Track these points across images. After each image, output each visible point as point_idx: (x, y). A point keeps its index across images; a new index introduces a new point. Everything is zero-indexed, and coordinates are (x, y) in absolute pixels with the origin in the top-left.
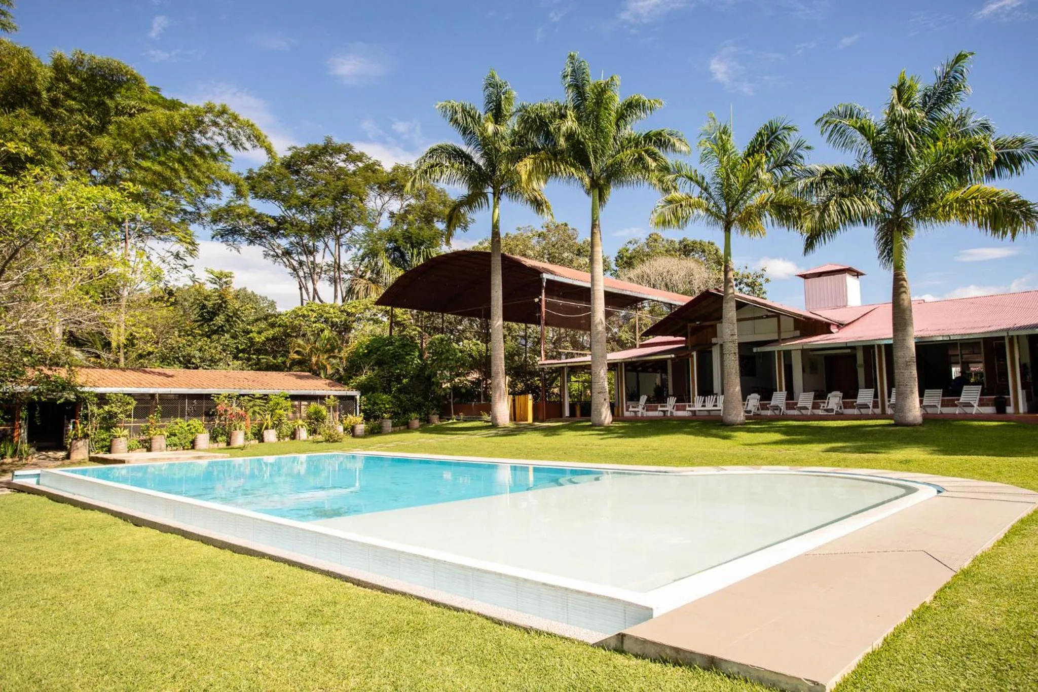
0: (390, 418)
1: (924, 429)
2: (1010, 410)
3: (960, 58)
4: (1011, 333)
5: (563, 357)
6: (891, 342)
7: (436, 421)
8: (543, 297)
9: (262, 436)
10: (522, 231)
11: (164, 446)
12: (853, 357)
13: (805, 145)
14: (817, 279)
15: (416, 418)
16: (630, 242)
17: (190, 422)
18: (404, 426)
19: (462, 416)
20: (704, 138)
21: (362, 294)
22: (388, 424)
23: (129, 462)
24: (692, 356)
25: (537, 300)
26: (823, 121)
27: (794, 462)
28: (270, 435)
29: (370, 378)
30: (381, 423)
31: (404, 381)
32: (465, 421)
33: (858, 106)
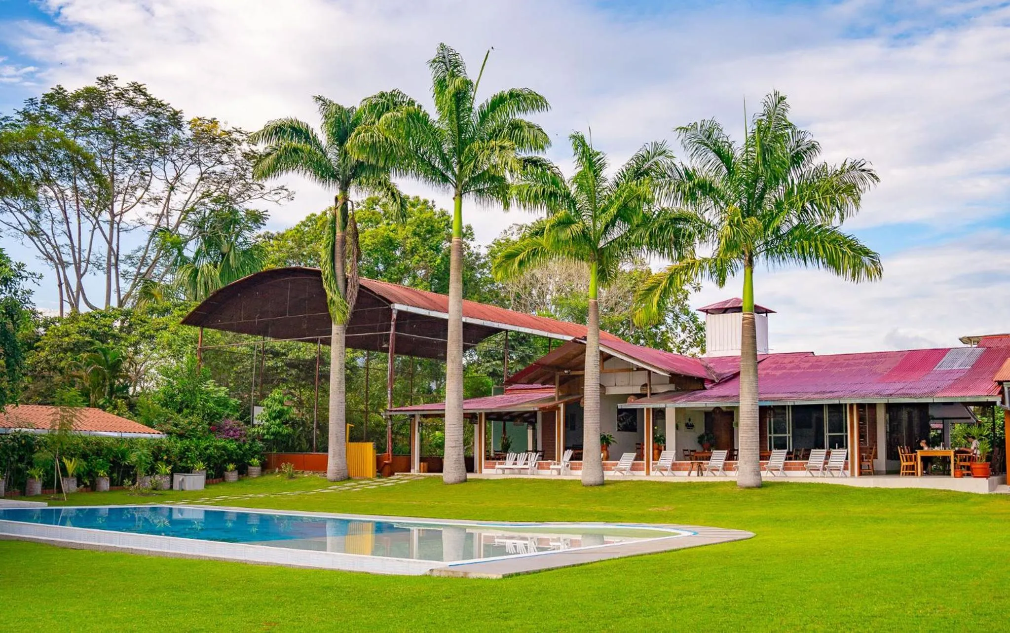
14: (722, 315)
24: (559, 409)
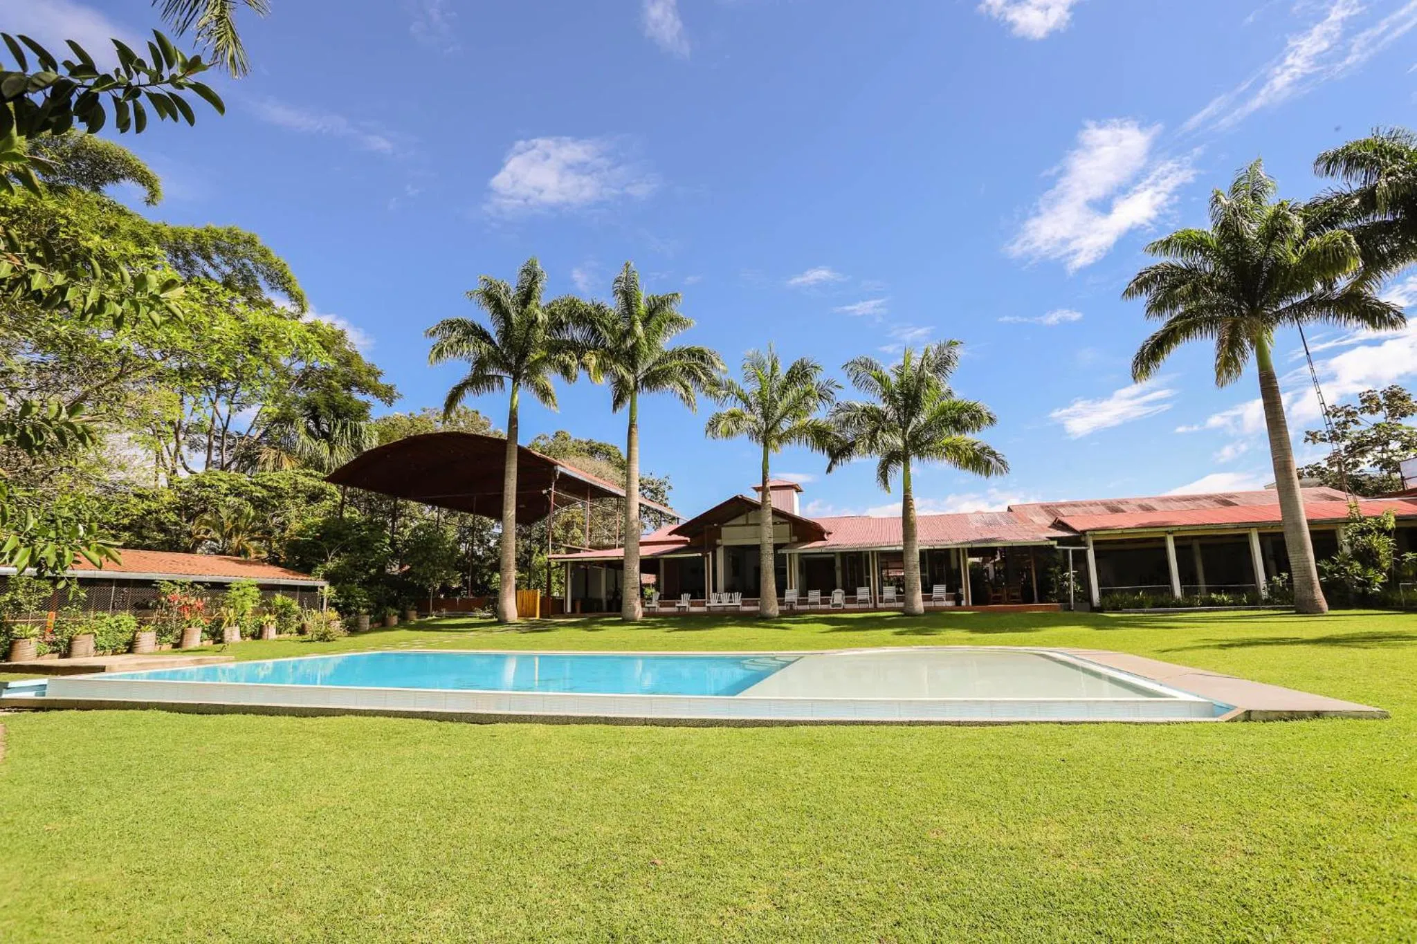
0: (369, 613)
1: (926, 618)
2: (963, 603)
3: (952, 344)
4: (964, 546)
5: (563, 551)
6: (901, 548)
7: (414, 619)
8: (552, 489)
9: (222, 634)
10: (427, 412)
11: (91, 649)
12: (832, 561)
13: (836, 384)
15: (395, 614)
16: (539, 438)
17: (118, 617)
18: (382, 624)
19: (444, 612)
20: (748, 363)
21: (270, 466)
22: (366, 621)
23: (111, 670)
25: (544, 492)
26: (850, 366)
27: (922, 643)
28: (232, 635)
29: (338, 566)
30: (357, 620)
31: (372, 571)
32: (450, 618)
33: (877, 362)
